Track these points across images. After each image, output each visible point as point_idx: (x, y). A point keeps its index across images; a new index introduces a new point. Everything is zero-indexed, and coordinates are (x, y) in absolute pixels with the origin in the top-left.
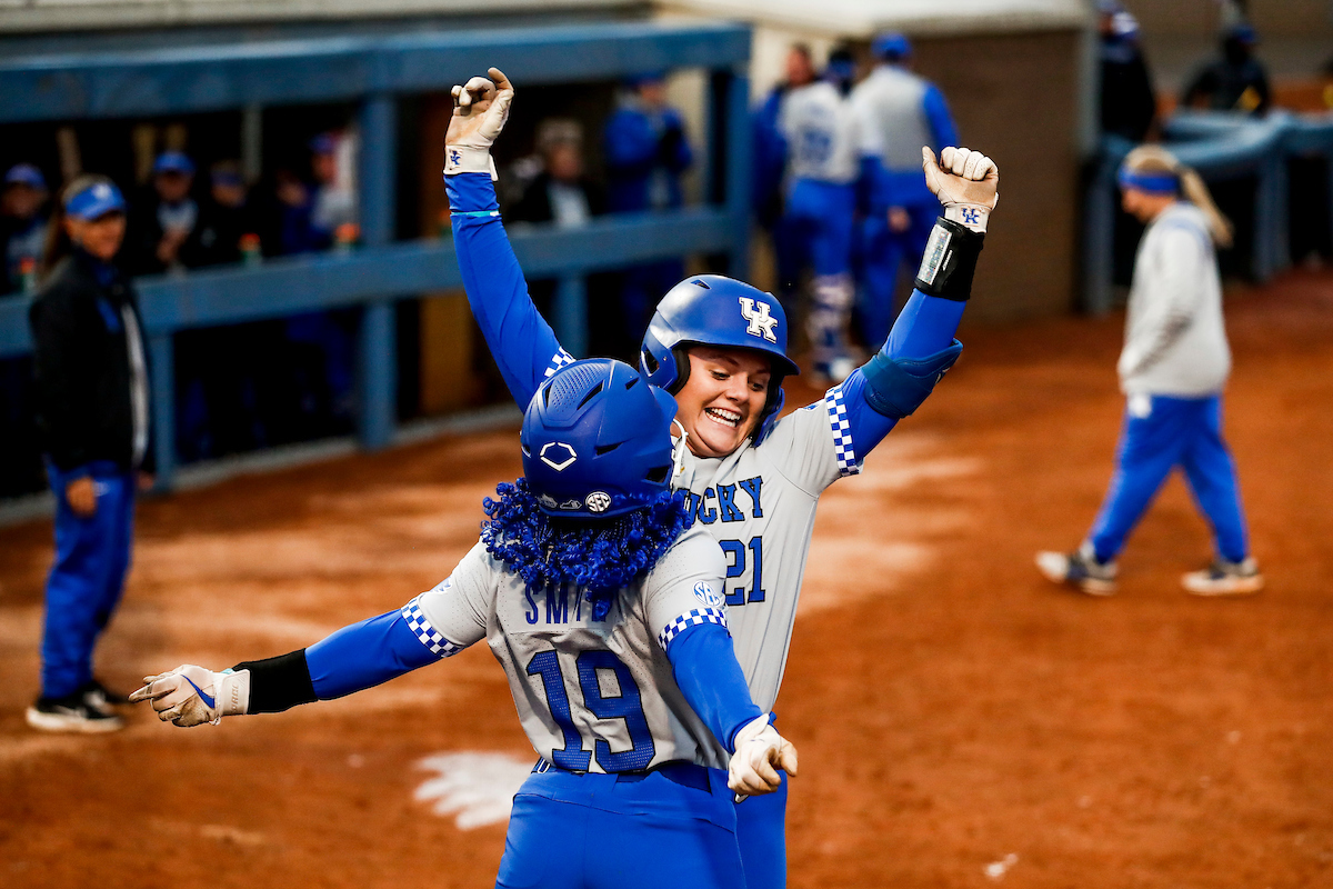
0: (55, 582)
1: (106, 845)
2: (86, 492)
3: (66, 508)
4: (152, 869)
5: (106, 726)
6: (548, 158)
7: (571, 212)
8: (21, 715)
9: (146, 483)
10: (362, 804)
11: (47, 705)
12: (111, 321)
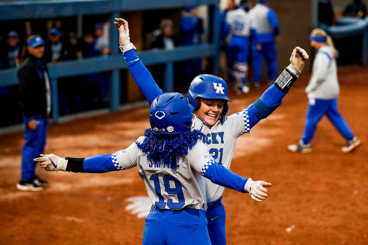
0: (25, 149)
1: (39, 222)
2: (34, 123)
3: (28, 128)
4: (52, 229)
5: (39, 189)
6: (163, 29)
7: (169, 45)
8: (15, 186)
9: (50, 121)
10: (111, 211)
11: (22, 183)
12: (41, 76)
